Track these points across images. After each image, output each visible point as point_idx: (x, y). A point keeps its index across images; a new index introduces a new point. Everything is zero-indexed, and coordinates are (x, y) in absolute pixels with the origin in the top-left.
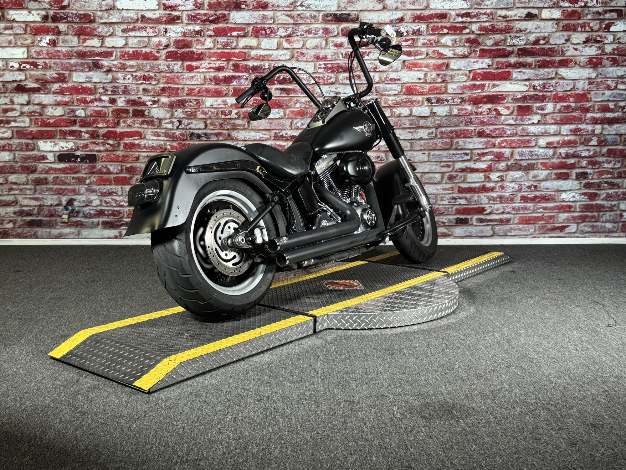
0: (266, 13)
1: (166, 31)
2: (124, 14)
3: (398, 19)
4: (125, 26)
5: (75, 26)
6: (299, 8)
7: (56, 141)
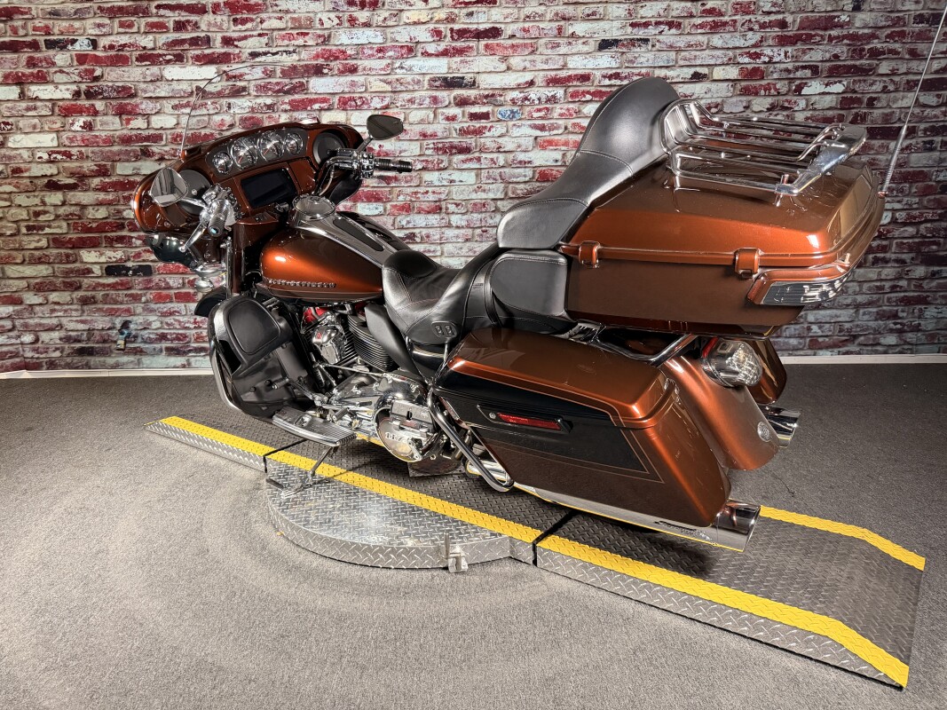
0: (354, 78)
1: (229, 108)
2: (175, 86)
3: (526, 83)
4: (176, 102)
5: (114, 103)
6: (398, 71)
7: (102, 250)
